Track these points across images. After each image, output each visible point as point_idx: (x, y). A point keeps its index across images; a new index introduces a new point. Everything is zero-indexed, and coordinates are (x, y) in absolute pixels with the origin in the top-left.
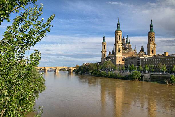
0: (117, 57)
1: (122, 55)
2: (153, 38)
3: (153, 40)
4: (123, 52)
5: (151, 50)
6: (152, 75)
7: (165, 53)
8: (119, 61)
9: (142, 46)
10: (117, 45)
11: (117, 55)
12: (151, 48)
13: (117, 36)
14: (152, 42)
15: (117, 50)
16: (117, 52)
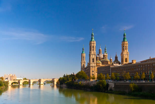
0: (91, 67)
1: (96, 65)
2: (126, 47)
3: (126, 49)
4: (97, 62)
6: (116, 84)
7: (133, 61)
8: (93, 71)
9: (116, 55)
10: (91, 55)
11: (91, 65)
12: (124, 57)
13: (91, 47)
14: (125, 51)
15: (91, 60)
16: (91, 62)
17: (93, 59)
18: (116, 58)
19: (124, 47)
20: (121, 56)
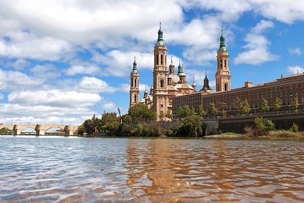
0: (158, 98)
1: (167, 93)
2: (225, 61)
3: (225, 66)
4: (170, 89)
5: (222, 84)
6: (223, 122)
7: (246, 83)
8: (162, 105)
9: (206, 77)
10: (157, 73)
11: (157, 93)
12: (222, 80)
13: (158, 56)
14: (224, 69)
15: (158, 83)
16: (158, 87)
17: (162, 81)
18: (206, 82)
19: (221, 61)
20: (215, 78)
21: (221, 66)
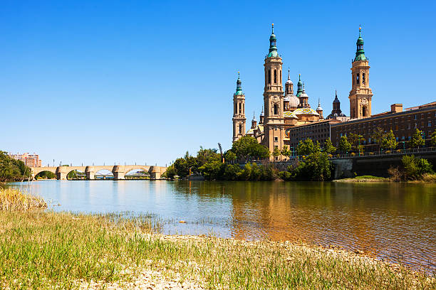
0: (271, 128)
1: (283, 123)
2: (364, 74)
3: (364, 82)
4: (287, 116)
5: (359, 107)
6: (358, 161)
7: (393, 106)
8: (276, 139)
10: (270, 95)
11: (269, 123)
12: (359, 102)
14: (362, 86)
15: (270, 108)
16: (270, 114)
18: (337, 104)
19: (358, 75)
21: (358, 81)
